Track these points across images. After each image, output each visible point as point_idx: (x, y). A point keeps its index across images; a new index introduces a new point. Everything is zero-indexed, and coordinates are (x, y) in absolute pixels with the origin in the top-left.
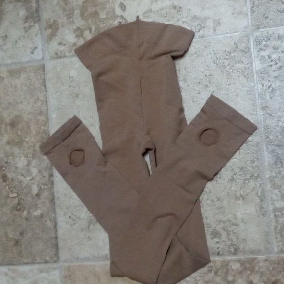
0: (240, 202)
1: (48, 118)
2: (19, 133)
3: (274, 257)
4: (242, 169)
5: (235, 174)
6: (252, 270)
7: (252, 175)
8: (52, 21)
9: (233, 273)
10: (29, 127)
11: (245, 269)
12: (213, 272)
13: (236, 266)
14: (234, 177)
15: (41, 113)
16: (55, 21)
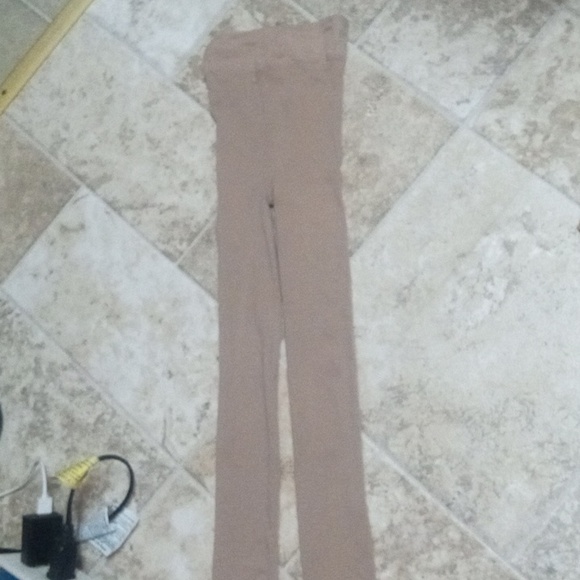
0: (526, 476)
1: (406, 189)
2: (361, 176)
3: (505, 565)
4: (563, 444)
5: (550, 443)
6: (467, 556)
7: (567, 462)
8: (514, 88)
9: (445, 539)
10: (376, 179)
11: (462, 548)
12: (423, 518)
13: (454, 535)
14: (546, 445)
15: (404, 177)
16: (517, 91)
